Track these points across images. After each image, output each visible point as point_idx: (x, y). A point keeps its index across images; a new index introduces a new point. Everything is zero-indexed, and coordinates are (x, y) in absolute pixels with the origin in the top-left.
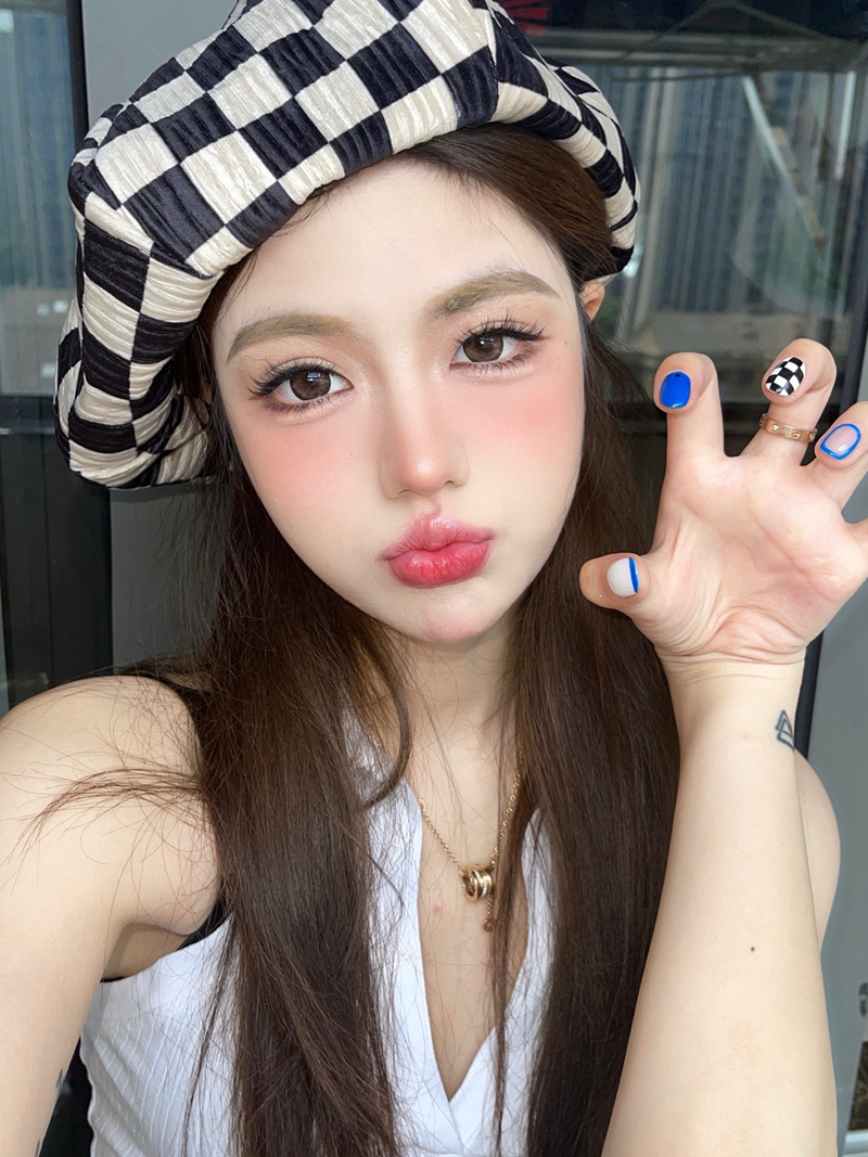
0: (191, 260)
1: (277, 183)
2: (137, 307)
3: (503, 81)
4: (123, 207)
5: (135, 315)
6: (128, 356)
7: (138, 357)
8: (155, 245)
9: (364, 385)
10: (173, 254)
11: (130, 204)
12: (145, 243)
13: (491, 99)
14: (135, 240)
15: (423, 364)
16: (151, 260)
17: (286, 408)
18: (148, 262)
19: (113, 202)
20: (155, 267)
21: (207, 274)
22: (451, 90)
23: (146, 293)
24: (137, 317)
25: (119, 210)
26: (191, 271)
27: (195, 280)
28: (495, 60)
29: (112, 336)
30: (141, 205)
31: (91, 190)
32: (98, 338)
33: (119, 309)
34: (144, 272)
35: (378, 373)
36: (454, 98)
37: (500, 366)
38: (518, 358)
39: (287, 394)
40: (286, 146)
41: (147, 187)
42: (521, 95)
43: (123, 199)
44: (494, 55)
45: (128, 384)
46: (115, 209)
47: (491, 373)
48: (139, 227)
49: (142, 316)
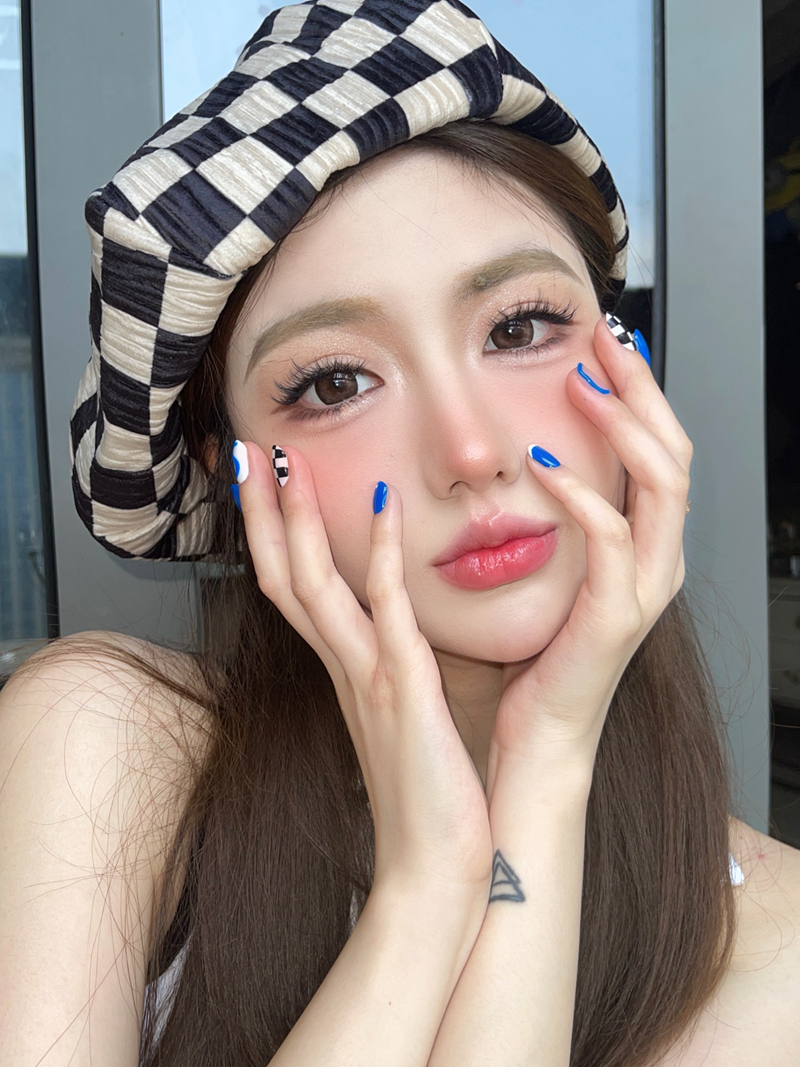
16: (170, 266)
24: (155, 333)
26: (210, 272)
27: (214, 281)
38: (550, 341)
49: (160, 331)
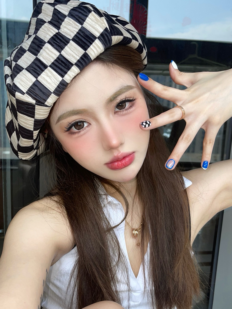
0: (46, 103)
1: (63, 79)
2: (33, 117)
3: (112, 36)
4: (25, 94)
5: (33, 119)
6: (32, 130)
7: (35, 129)
8: (36, 101)
9: (93, 123)
10: (41, 103)
11: (27, 93)
12: (33, 102)
13: (110, 41)
14: (31, 101)
15: (108, 115)
16: (36, 105)
17: (74, 133)
18: (35, 106)
19: (23, 93)
20: (37, 107)
21: (50, 106)
22: (101, 41)
23: (35, 114)
24: (34, 120)
25: (25, 95)
26: (46, 106)
27: (48, 108)
28: (109, 31)
29: (28, 126)
30: (30, 92)
31: (16, 91)
32: (24, 127)
33: (29, 119)
34: (34, 109)
35: (97, 120)
36: (102, 43)
37: (126, 110)
38: (131, 107)
39: (74, 129)
40: (63, 68)
41: (31, 87)
42: (117, 38)
43: (25, 92)
44: (109, 29)
45: (33, 136)
46: (24, 95)
47: (125, 112)
48: (31, 98)
49: (35, 119)
